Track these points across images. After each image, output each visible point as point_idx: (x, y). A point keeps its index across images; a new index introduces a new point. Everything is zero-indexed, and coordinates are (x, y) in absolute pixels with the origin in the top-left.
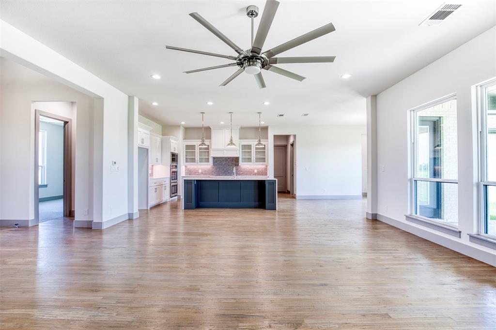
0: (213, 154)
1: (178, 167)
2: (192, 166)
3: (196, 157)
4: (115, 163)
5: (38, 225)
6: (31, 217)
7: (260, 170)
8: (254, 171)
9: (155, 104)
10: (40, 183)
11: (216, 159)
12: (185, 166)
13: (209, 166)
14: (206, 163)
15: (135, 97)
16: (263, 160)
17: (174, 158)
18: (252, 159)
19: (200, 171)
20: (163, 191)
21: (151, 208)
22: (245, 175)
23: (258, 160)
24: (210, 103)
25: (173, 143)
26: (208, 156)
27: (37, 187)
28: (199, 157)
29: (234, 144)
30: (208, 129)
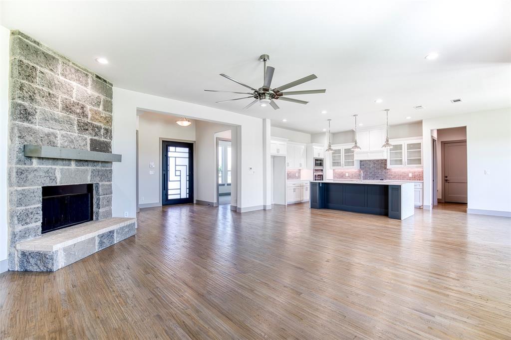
0: (358, 157)
1: (324, 170)
2: (339, 169)
3: (341, 161)
4: (251, 168)
5: (218, 206)
6: (215, 201)
7: (416, 174)
8: (408, 175)
9: (285, 120)
10: (220, 182)
11: (362, 163)
12: (334, 170)
13: (355, 169)
14: (351, 167)
15: (267, 120)
16: (419, 161)
17: (319, 163)
18: (403, 161)
19: (347, 175)
20: (304, 192)
21: (289, 205)
22: (396, 179)
23: (411, 162)
24: (324, 112)
25: (316, 149)
26: (353, 159)
27: (218, 185)
28: (344, 161)
29: (358, 147)
30: (353, 132)
